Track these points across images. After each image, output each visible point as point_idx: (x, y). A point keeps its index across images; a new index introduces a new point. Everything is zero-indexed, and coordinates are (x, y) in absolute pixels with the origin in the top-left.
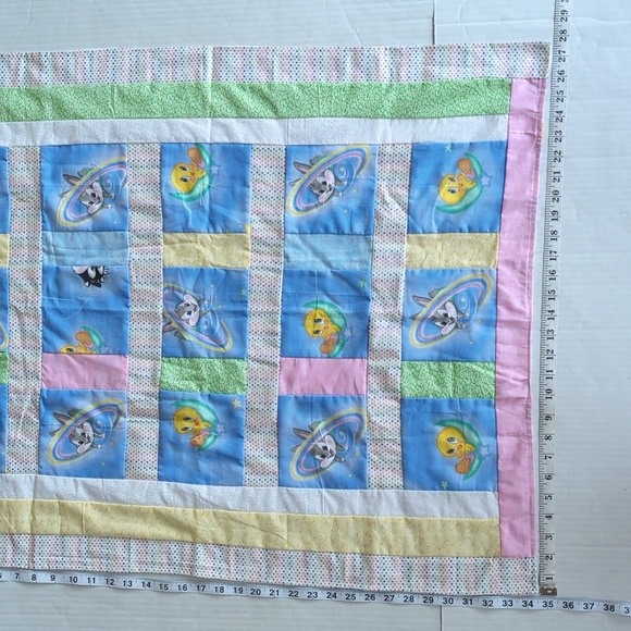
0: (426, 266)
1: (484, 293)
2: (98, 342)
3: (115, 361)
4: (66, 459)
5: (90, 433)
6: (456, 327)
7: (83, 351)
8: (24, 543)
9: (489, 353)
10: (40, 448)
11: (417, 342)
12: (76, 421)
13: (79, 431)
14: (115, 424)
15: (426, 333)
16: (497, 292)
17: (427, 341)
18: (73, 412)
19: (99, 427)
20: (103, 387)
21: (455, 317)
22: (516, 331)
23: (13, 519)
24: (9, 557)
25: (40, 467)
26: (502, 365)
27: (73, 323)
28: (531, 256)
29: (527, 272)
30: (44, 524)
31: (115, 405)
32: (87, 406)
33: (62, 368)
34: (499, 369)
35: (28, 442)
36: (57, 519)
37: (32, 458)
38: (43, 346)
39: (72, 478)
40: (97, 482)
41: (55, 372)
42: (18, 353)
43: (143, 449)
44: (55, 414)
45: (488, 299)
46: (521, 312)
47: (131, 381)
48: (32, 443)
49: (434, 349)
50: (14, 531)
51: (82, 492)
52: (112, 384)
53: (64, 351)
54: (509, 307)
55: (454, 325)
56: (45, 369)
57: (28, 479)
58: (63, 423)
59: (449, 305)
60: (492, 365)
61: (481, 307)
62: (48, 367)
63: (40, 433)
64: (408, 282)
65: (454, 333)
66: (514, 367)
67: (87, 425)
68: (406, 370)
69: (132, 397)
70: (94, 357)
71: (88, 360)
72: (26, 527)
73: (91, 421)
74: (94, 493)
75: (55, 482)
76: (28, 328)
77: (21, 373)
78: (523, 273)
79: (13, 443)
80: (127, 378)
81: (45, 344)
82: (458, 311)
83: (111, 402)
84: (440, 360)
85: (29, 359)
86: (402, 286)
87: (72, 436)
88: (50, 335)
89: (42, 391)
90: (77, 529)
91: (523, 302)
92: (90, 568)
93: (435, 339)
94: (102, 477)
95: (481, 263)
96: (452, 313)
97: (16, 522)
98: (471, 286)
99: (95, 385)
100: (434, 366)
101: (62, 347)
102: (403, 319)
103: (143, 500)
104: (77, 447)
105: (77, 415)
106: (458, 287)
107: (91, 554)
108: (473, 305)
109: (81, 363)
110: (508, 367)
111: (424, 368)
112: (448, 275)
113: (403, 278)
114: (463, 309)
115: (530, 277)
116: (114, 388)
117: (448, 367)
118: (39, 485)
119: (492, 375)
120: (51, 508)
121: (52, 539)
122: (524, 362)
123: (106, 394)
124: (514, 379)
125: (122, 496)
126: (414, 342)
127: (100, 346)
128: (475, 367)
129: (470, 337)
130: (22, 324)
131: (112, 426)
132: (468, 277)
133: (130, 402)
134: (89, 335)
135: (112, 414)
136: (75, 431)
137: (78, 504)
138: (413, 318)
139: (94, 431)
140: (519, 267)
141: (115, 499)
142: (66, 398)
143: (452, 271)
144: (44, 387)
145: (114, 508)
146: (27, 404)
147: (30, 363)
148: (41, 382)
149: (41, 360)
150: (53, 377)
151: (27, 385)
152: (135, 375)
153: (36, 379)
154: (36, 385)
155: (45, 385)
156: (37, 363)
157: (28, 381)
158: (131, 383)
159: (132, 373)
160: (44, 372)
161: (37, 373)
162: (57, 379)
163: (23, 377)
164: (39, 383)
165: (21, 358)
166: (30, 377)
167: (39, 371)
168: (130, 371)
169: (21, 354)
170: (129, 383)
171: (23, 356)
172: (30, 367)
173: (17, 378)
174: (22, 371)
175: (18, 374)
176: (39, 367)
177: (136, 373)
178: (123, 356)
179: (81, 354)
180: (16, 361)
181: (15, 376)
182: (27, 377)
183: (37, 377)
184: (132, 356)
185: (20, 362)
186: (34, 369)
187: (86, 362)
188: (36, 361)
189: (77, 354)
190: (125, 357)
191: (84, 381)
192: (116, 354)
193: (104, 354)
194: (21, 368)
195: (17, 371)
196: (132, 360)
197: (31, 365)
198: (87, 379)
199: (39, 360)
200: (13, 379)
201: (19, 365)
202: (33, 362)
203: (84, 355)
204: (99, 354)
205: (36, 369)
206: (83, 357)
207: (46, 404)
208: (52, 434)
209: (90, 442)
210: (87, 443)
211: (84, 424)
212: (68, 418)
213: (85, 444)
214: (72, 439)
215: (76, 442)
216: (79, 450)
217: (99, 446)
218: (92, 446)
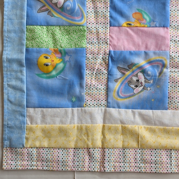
2: (148, 19)
3: (161, 31)
4: (126, 97)
5: (142, 80)
7: (138, 25)
8: (97, 154)
10: (108, 89)
12: (133, 72)
14: (160, 73)
18: (131, 65)
19: (149, 75)
20: (152, 48)
23: (90, 138)
24: (87, 164)
25: (108, 102)
27: (130, 7)
30: (112, 141)
31: (161, 61)
32: (141, 61)
33: (123, 37)
35: (100, 86)
36: (120, 137)
37: (103, 97)
38: (110, 22)
39: (130, 110)
40: (149, 112)
41: (119, 39)
42: (92, 27)
44: (118, 68)
47: (172, 44)
48: (103, 87)
50: (91, 146)
51: (138, 119)
52: (158, 46)
53: (125, 25)
56: (112, 37)
57: (100, 111)
58: (124, 74)
62: (114, 36)
63: (108, 80)
67: (140, 75)
69: (173, 55)
70: (146, 29)
71: (142, 31)
72: (99, 143)
73: (144, 72)
74: (146, 120)
75: (119, 113)
76: (100, 10)
77: (95, 41)
79: (90, 87)
80: (170, 42)
81: (112, 21)
83: (158, 58)
85: (101, 30)
87: (130, 82)
88: (115, 15)
89: (110, 52)
90: (135, 144)
92: (143, 170)
94: (151, 109)
97: (93, 140)
99: (146, 47)
101: (123, 22)
104: (134, 89)
105: (134, 68)
107: (144, 161)
109: (136, 33)
116: (160, 49)
118: (108, 116)
120: (116, 131)
121: (117, 151)
123: (155, 53)
125: (166, 121)
127: (150, 22)
130: (95, 8)
131: (158, 74)
133: (171, 58)
134: (141, 15)
135: (158, 66)
136: (132, 79)
137: (136, 128)
139: (145, 78)
141: (162, 124)
142: (128, 56)
144: (111, 49)
145: (160, 130)
146: (99, 61)
147: (102, 34)
148: (109, 46)
149: (109, 31)
150: (117, 43)
151: (100, 48)
152: (175, 41)
153: (105, 44)
154: (106, 48)
155: (112, 48)
156: (106, 33)
157: (100, 45)
158: (172, 46)
159: (172, 39)
160: (111, 39)
161: (106, 40)
162: (120, 44)
163: (97, 43)
164: (108, 47)
165: (95, 30)
166: (101, 43)
167: (108, 39)
168: (171, 38)
169: (95, 27)
170: (171, 46)
171: (96, 28)
172: (102, 36)
173: (92, 44)
174: (96, 39)
175: (93, 41)
176: (108, 36)
177: (175, 40)
178: (166, 28)
179: (137, 27)
180: (91, 32)
181: (91, 42)
182: (99, 43)
183: (106, 43)
184: (171, 28)
185: (94, 33)
186: (104, 38)
187: (140, 32)
188: (106, 32)
189: (134, 27)
190: (167, 29)
191: (139, 46)
192: (161, 27)
193: (152, 27)
194: (95, 37)
195: (92, 39)
196: (172, 31)
197: (102, 35)
198: (141, 44)
199: (107, 31)
200: (90, 44)
201: (94, 35)
202: (103, 32)
203: (139, 28)
204: (149, 27)
205: (106, 38)
206: (138, 29)
207: (113, 60)
208: (116, 81)
209: (142, 86)
210: (140, 86)
211: (138, 74)
212: (127, 70)
213: (139, 87)
214: (130, 84)
215: (133, 86)
216: (135, 91)
217: (149, 89)
218: (143, 89)
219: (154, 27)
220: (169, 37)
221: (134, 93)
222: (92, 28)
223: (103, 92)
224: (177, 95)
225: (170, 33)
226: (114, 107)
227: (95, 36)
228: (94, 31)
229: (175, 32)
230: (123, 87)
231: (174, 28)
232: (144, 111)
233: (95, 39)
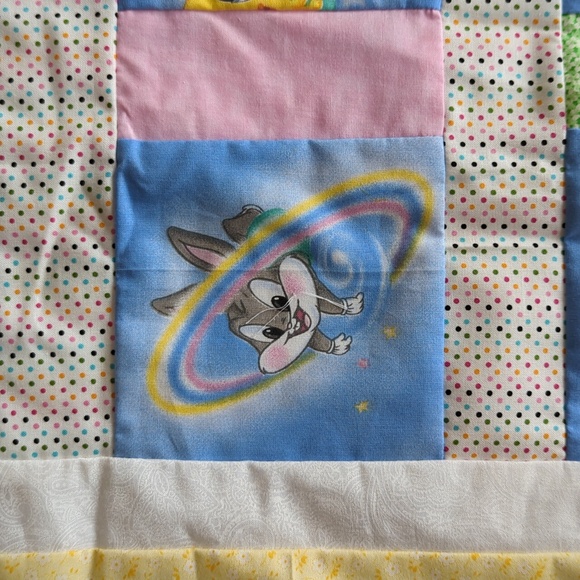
3: (398, 31)
4: (218, 396)
5: (305, 296)
10: (117, 357)
12: (254, 256)
13: (264, 292)
14: (400, 260)
18: (242, 221)
19: (337, 272)
20: (352, 124)
25: (119, 428)
31: (401, 192)
33: (194, 64)
35: (71, 340)
37: (90, 398)
39: (243, 466)
40: (342, 475)
41: (169, 80)
42: (24, 12)
43: (513, 347)
44: (174, 235)
47: (458, 101)
48: (88, 343)
51: (285, 513)
52: (385, 112)
56: (132, 69)
57: (75, 477)
58: (204, 267)
62: (141, 60)
63: (118, 303)
67: (293, 269)
69: (465, 158)
70: (314, 20)
71: (296, 33)
73: (311, 253)
74: (328, 517)
75: (182, 483)
77: (41, 88)
79: (15, 345)
80: (445, 89)
83: (383, 177)
85: (69, 31)
87: (240, 311)
89: (121, 146)
94: (356, 455)
99: (322, 121)
103: (517, 533)
104: (260, 349)
105: (259, 234)
109: (265, 41)
116: (393, 125)
118: (119, 501)
123: (366, 152)
125: (437, 520)
131: (385, 266)
133: (457, 174)
135: (385, 223)
136: (247, 292)
139: (320, 288)
141: (414, 535)
142: (219, 170)
144: (131, 133)
146: (66, 198)
147: (74, 49)
148: (119, 115)
149: (113, 35)
150: (163, 98)
151: (65, 130)
152: (472, 82)
153: (97, 107)
154: (99, 126)
155: (135, 128)
156: (101, 45)
157: (68, 113)
158: (458, 110)
159: (460, 74)
160: (127, 77)
161: (100, 84)
162: (176, 103)
163: (49, 101)
164: (109, 120)
165: (37, 30)
166: (73, 99)
167: (109, 77)
168: (452, 67)
169: (38, 16)
170: (451, 109)
171: (46, 22)
172: (76, 64)
173: (25, 105)
174: (43, 79)
175: (26, 90)
176: (109, 62)
177: (473, 74)
178: (422, 12)
179: (267, 9)
180: (18, 44)
181: (17, 95)
182: (62, 100)
183: (101, 99)
184: (454, 15)
185: (33, 48)
186: (90, 70)
187: (287, 40)
188: (96, 41)
189: (250, 9)
190: (431, 16)
191: (280, 111)
192: (399, 8)
193: (351, 9)
194: (38, 66)
195: (23, 79)
196: (455, 29)
197: (76, 56)
198: (289, 101)
199: (106, 35)
200: (10, 109)
201: (31, 59)
202: (84, 42)
203: (277, 15)
204: (335, 10)
205: (98, 70)
206: (273, 21)
207: (138, 194)
208: (164, 305)
209: (304, 329)
210: (296, 333)
211: (283, 267)
212: (224, 247)
213: (290, 336)
214: (238, 323)
215: (255, 333)
216: (268, 361)
217: (341, 344)
218: (312, 344)
219: (357, 9)
220: (442, 63)
221: (264, 372)
222: (19, 23)
223: (93, 371)
224: (490, 379)
225: (447, 41)
226: (152, 454)
227: (42, 66)
228: (33, 34)
229: (471, 34)
230: (200, 339)
231: (466, 15)
232: (317, 471)
233: (38, 80)
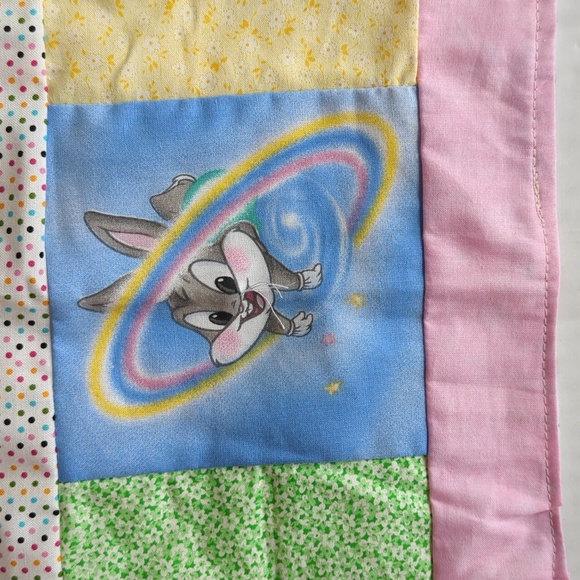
0: (133, 89)
1: (371, 186)
6: (271, 328)
9: (405, 419)
11: (117, 401)
15: (152, 362)
16: (422, 180)
17: (158, 393)
21: (263, 288)
22: (497, 328)
26: (454, 464)
28: (546, 32)
29: (531, 95)
34: (444, 480)
45: (388, 211)
46: (516, 257)
49: (187, 420)
54: (472, 238)
55: (260, 321)
59: (240, 244)
60: (415, 467)
61: (363, 244)
64: (61, 157)
65: (263, 352)
66: (497, 469)
68: (82, 515)
78: (514, 100)
82: (273, 263)
84: (216, 460)
86: (38, 176)
91: (521, 216)
93: (191, 382)
95: (354, 67)
96: (251, 273)
98: (321, 161)
100: (193, 488)
102: (53, 313)
106: (264, 170)
108: (329, 236)
110: (475, 469)
111: (156, 501)
112: (224, 119)
113: (40, 140)
114: (291, 254)
115: (543, 114)
117: (251, 487)
119: (420, 507)
122: (534, 445)
124: (503, 515)
126: (105, 400)
128: (351, 481)
129: (327, 366)
132: (303, 124)
138: (96, 304)
140: (500, 76)
143: (240, 105)
